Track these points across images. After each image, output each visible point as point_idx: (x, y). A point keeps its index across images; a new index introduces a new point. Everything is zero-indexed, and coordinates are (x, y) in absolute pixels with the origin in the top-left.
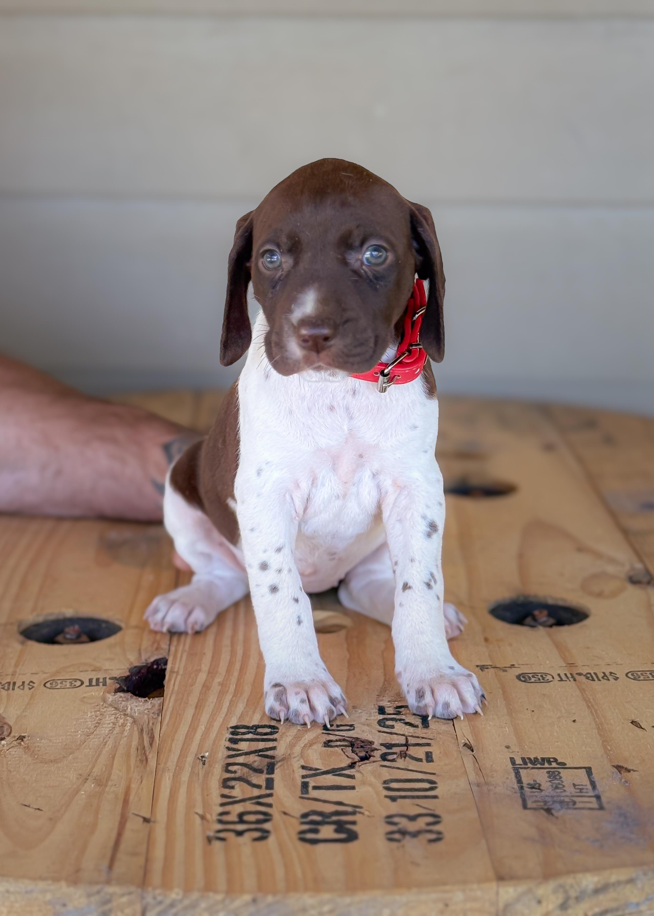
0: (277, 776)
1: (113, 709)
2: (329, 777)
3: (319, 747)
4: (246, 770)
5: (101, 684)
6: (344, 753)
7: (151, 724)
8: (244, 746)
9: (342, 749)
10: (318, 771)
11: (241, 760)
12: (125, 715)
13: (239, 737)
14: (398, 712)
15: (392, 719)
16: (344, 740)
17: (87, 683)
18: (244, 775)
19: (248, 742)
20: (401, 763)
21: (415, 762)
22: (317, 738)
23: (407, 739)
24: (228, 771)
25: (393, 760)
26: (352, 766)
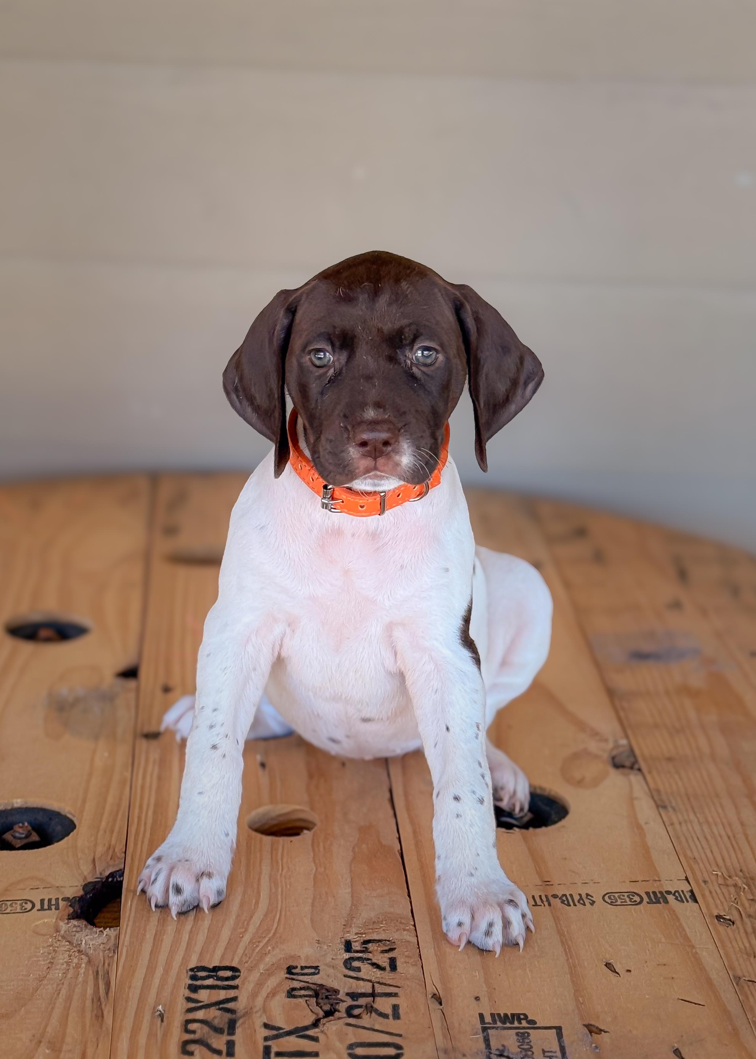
0: (238, 1037)
1: (67, 943)
2: (292, 1039)
3: (281, 998)
4: (206, 1029)
5: (53, 907)
6: (308, 1006)
7: (106, 965)
8: (204, 996)
9: (306, 1001)
10: (281, 1031)
11: (200, 1015)
12: (79, 951)
13: (199, 983)
14: (364, 949)
15: (359, 959)
16: (308, 988)
17: (38, 906)
18: (204, 1036)
19: (208, 991)
20: (366, 1020)
21: (381, 1019)
22: (279, 985)
23: (373, 986)
24: (187, 1031)
25: (358, 1017)
26: (316, 1024)
